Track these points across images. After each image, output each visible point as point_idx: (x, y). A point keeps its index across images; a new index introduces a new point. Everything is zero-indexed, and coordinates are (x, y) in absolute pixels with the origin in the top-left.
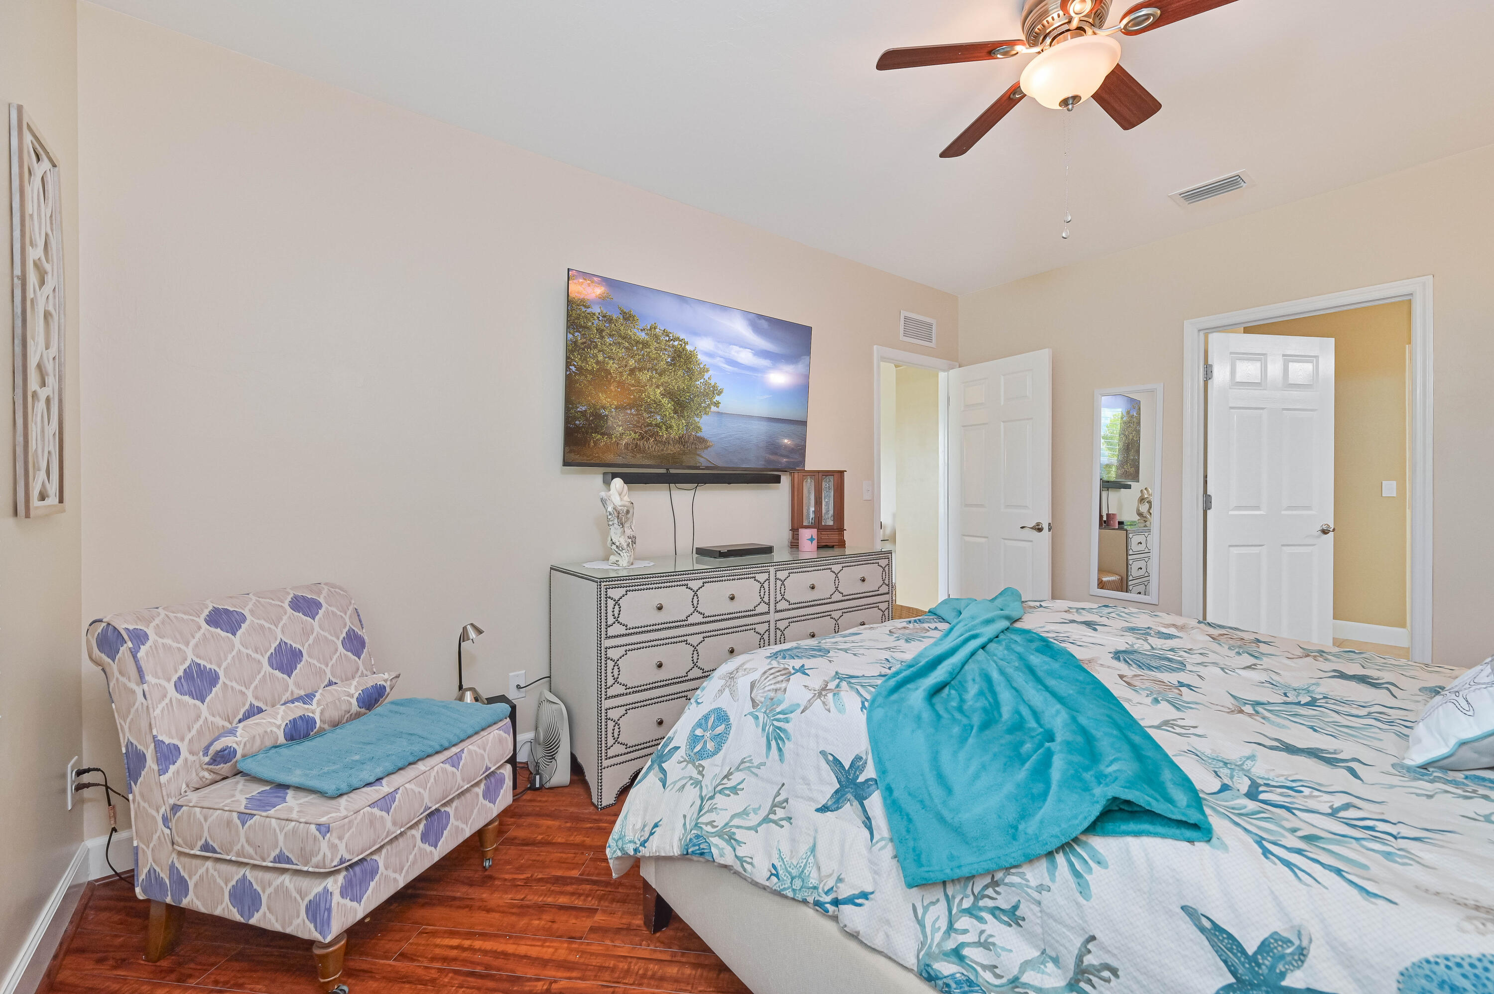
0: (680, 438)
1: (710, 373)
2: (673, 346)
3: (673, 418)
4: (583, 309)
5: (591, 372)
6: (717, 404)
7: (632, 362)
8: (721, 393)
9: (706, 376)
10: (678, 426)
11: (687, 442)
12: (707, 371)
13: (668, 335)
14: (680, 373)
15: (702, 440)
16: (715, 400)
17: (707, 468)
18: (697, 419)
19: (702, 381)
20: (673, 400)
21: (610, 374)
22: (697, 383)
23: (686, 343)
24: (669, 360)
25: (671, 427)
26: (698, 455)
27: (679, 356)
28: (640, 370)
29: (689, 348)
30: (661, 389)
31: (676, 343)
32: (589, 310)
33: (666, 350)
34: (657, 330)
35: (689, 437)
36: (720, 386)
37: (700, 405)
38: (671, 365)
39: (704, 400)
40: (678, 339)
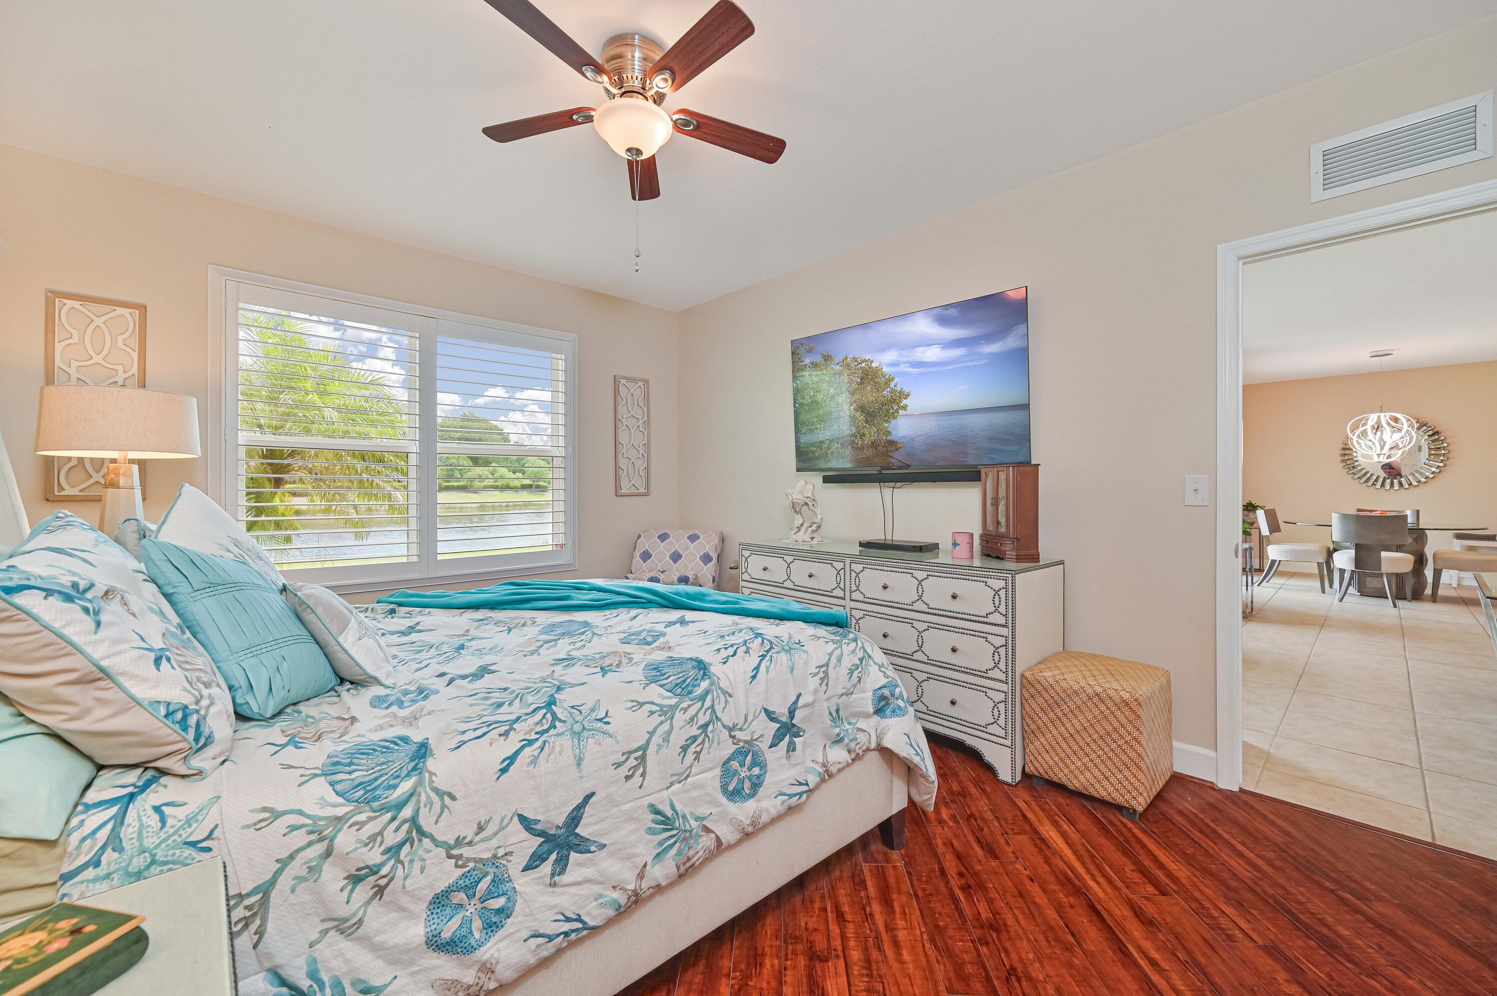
0: (872, 443)
1: (895, 381)
2: (861, 368)
3: (865, 427)
4: (800, 364)
5: (808, 405)
6: (905, 408)
7: (832, 390)
8: (908, 396)
9: (892, 385)
10: (870, 434)
11: (879, 446)
12: (893, 379)
13: (856, 361)
14: (869, 388)
15: (892, 443)
16: (902, 405)
17: (900, 468)
18: (886, 425)
19: (888, 390)
20: (864, 412)
21: (818, 403)
22: (885, 392)
23: (872, 362)
24: (859, 380)
25: (864, 435)
26: (890, 456)
27: (867, 375)
28: (838, 395)
29: (874, 365)
30: (854, 405)
31: (863, 365)
32: (803, 363)
33: (855, 373)
34: (848, 360)
35: (880, 441)
36: (906, 390)
37: (888, 411)
38: (860, 384)
39: (892, 407)
40: (865, 361)
